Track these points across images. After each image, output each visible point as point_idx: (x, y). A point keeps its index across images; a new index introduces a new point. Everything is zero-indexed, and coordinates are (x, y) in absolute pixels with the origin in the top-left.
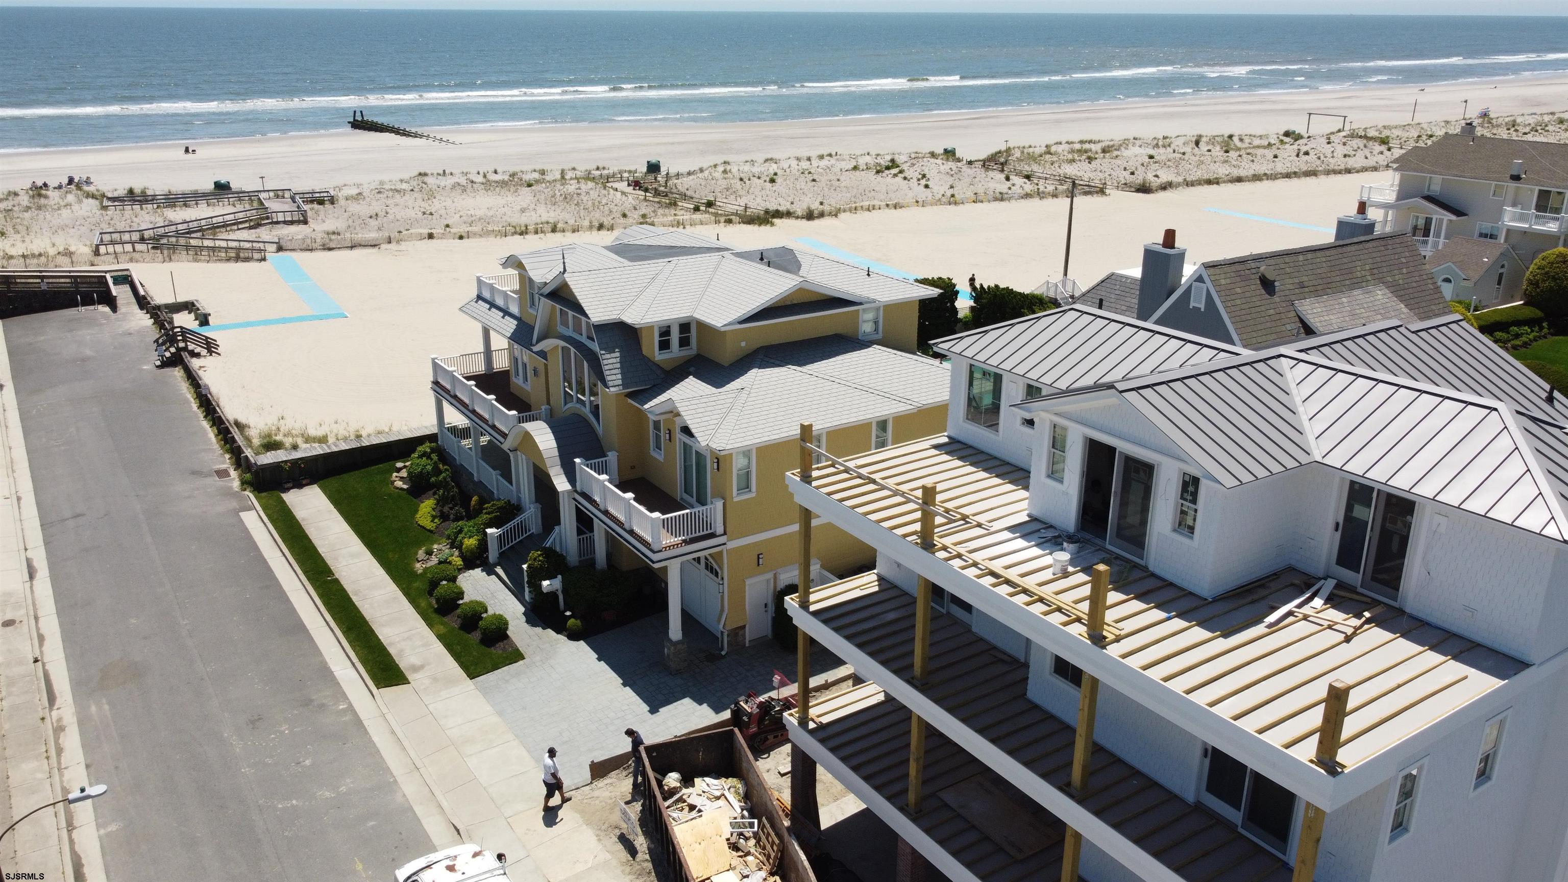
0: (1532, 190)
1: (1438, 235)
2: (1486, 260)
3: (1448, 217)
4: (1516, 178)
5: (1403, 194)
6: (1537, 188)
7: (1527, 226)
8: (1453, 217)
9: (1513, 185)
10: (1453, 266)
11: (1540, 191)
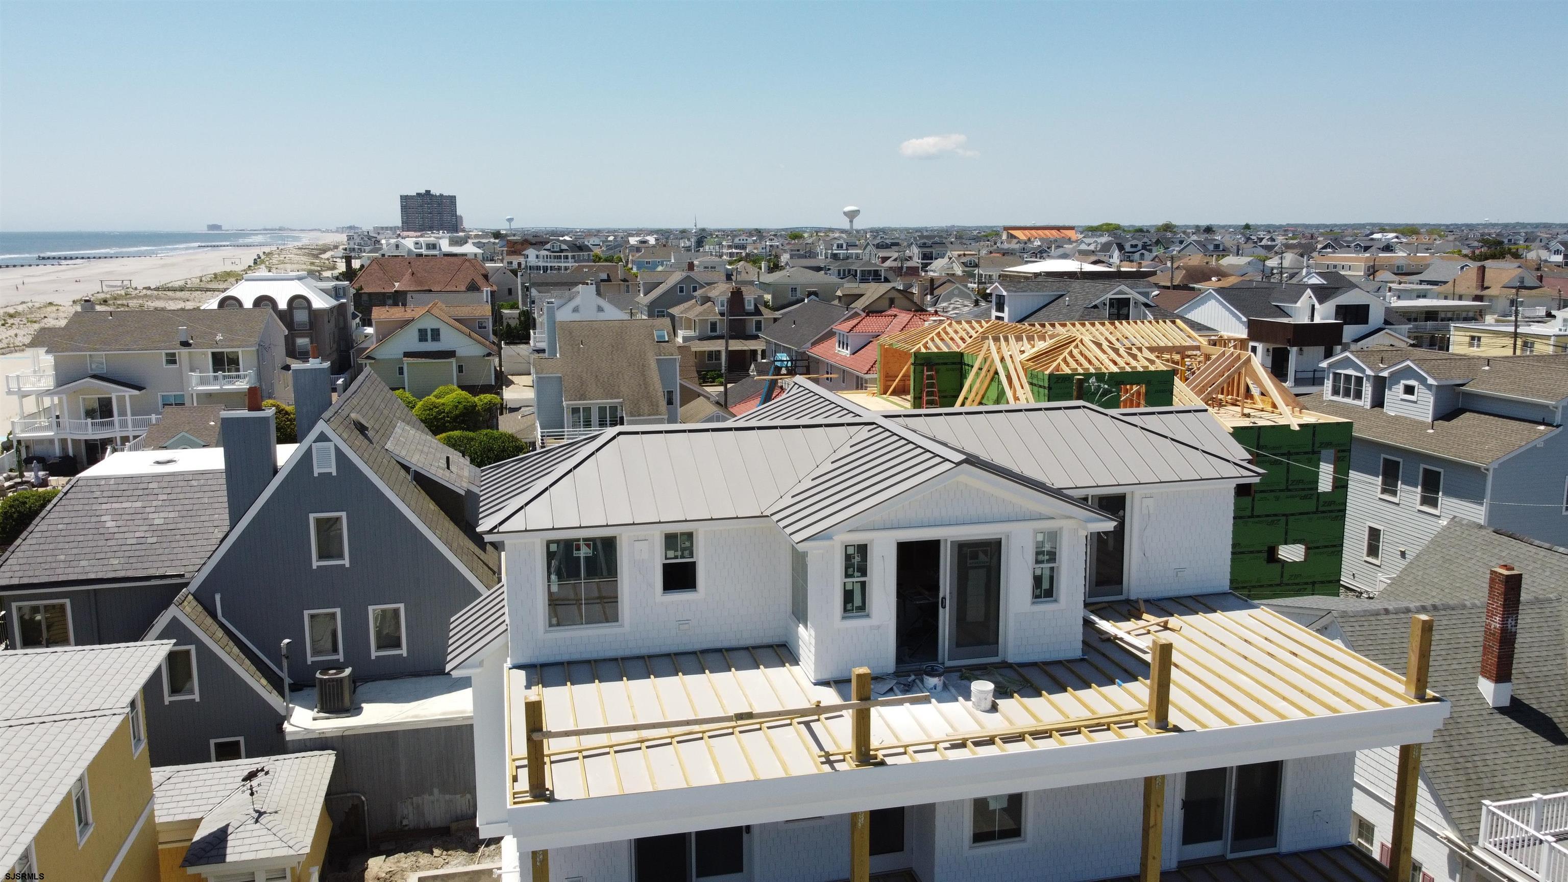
0: (205, 354)
1: (122, 413)
2: (212, 423)
3: (129, 393)
4: (185, 344)
5: (64, 378)
6: (210, 351)
7: (219, 388)
8: (136, 392)
9: (185, 351)
10: (186, 434)
11: (214, 354)
